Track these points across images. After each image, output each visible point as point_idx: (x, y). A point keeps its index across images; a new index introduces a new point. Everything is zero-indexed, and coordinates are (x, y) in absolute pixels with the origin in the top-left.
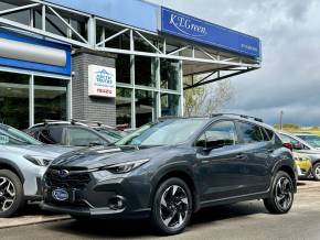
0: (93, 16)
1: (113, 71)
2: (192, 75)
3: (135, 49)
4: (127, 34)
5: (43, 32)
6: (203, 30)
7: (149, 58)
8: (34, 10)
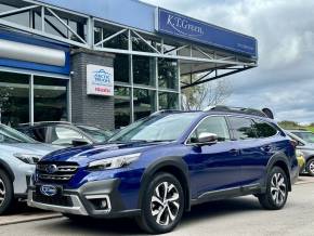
0: (91, 17)
1: (111, 71)
2: (191, 74)
4: (125, 35)
5: (43, 33)
6: (200, 30)
8: (33, 11)
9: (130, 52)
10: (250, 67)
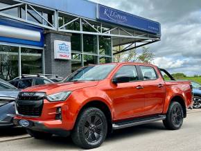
0: (57, 10)
1: (69, 44)
2: (119, 45)
3: (84, 30)
5: (26, 21)
8: (20, 7)
9: (81, 32)
10: (156, 41)
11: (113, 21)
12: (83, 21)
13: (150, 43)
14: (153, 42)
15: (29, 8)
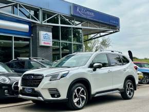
0: (41, 8)
2: (88, 35)
3: (61, 24)
5: (18, 16)
6: (93, 14)
7: (68, 27)
8: (13, 5)
10: (116, 32)
11: (84, 16)
12: (61, 16)
13: (111, 33)
14: (114, 32)
15: (20, 6)
